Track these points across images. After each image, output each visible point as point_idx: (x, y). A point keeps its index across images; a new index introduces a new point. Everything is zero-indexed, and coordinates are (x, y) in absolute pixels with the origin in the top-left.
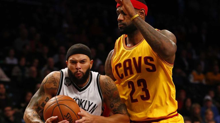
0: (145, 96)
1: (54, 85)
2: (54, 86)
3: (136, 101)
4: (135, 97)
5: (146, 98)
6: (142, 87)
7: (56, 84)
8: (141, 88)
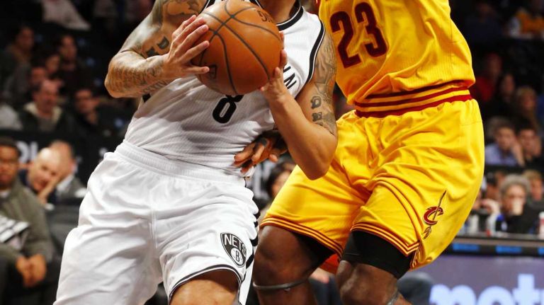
0: (376, 46)
1: (189, 6)
2: (190, 9)
3: (356, 60)
4: (353, 50)
5: (377, 49)
6: (366, 22)
7: (195, 5)
8: (364, 25)
